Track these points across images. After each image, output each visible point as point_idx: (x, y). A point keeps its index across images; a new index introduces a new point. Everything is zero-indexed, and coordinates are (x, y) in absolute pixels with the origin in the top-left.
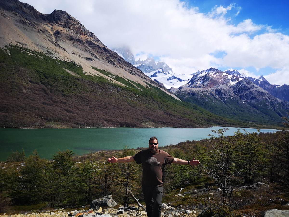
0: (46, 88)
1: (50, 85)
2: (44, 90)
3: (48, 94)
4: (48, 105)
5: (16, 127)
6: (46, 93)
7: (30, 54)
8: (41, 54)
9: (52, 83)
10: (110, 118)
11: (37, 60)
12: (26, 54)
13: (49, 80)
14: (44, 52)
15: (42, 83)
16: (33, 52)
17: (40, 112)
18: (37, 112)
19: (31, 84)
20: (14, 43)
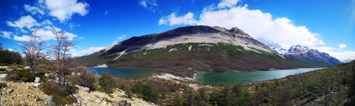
0: (230, 56)
1: (232, 55)
2: (230, 57)
3: (232, 59)
4: (232, 63)
5: (222, 72)
6: (231, 58)
7: (225, 45)
8: (229, 44)
9: (233, 54)
10: (256, 67)
11: (227, 46)
12: (224, 45)
13: (232, 53)
14: (230, 43)
15: (230, 55)
16: (226, 44)
17: (229, 66)
18: (228, 66)
19: (226, 55)
20: (220, 42)
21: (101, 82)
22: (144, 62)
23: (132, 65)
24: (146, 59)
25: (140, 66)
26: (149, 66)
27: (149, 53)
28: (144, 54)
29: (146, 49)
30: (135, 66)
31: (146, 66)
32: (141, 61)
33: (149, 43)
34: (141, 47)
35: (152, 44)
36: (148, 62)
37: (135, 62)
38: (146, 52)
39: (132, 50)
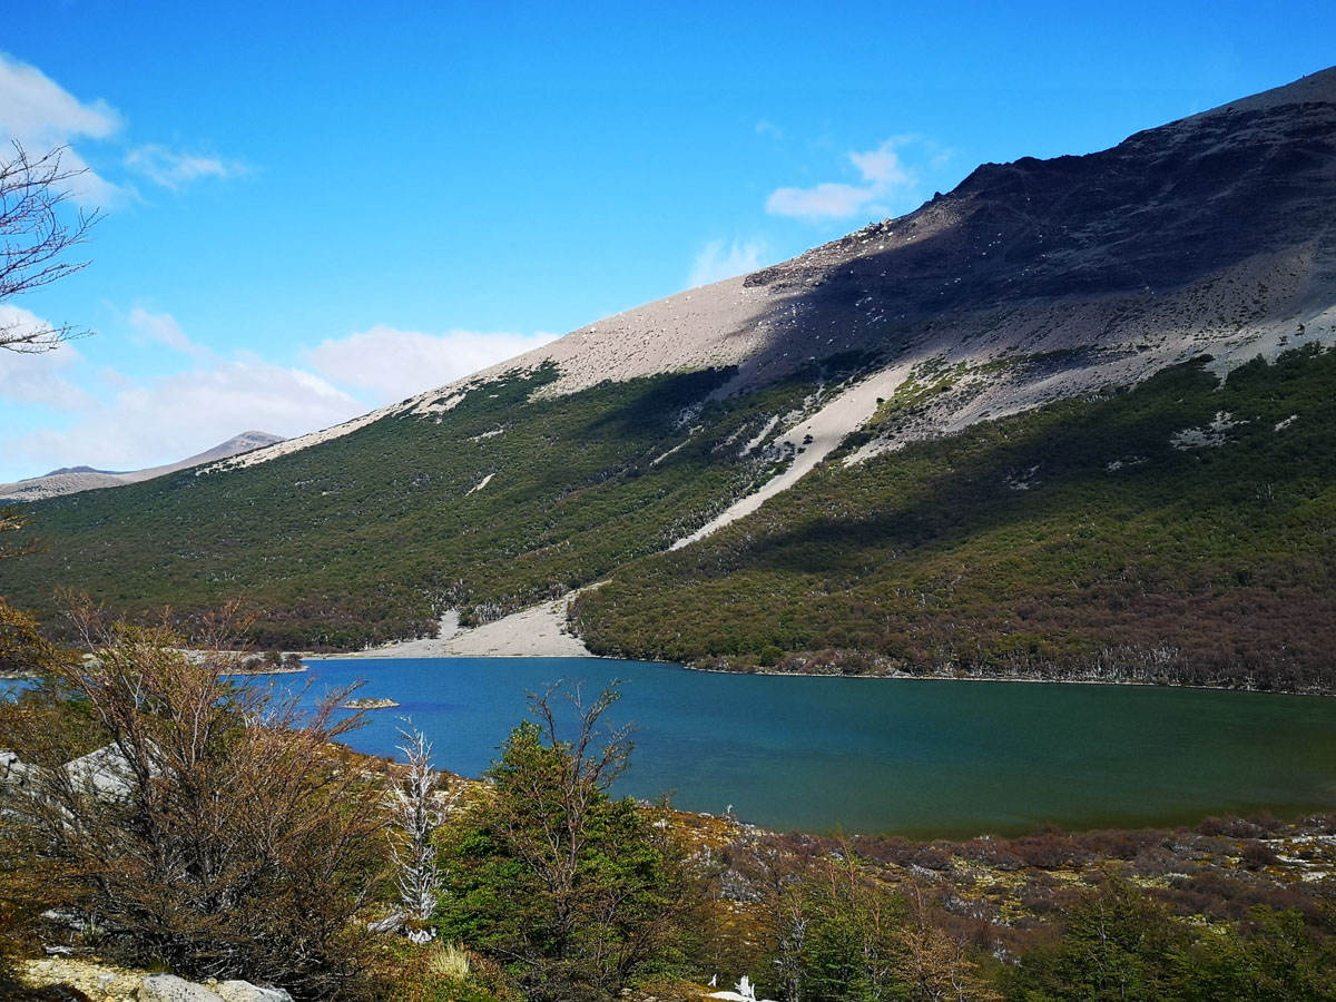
21: (488, 893)
22: (1196, 587)
23: (978, 628)
24: (1231, 532)
25: (1111, 645)
26: (1275, 647)
27: (1280, 426)
28: (1184, 448)
29: (1208, 358)
30: (1033, 649)
31: (1230, 649)
32: (1126, 561)
33: (1277, 237)
34: (1127, 318)
35: (1320, 268)
36: (1265, 576)
37: (1024, 573)
38: (1225, 408)
39: (970, 386)
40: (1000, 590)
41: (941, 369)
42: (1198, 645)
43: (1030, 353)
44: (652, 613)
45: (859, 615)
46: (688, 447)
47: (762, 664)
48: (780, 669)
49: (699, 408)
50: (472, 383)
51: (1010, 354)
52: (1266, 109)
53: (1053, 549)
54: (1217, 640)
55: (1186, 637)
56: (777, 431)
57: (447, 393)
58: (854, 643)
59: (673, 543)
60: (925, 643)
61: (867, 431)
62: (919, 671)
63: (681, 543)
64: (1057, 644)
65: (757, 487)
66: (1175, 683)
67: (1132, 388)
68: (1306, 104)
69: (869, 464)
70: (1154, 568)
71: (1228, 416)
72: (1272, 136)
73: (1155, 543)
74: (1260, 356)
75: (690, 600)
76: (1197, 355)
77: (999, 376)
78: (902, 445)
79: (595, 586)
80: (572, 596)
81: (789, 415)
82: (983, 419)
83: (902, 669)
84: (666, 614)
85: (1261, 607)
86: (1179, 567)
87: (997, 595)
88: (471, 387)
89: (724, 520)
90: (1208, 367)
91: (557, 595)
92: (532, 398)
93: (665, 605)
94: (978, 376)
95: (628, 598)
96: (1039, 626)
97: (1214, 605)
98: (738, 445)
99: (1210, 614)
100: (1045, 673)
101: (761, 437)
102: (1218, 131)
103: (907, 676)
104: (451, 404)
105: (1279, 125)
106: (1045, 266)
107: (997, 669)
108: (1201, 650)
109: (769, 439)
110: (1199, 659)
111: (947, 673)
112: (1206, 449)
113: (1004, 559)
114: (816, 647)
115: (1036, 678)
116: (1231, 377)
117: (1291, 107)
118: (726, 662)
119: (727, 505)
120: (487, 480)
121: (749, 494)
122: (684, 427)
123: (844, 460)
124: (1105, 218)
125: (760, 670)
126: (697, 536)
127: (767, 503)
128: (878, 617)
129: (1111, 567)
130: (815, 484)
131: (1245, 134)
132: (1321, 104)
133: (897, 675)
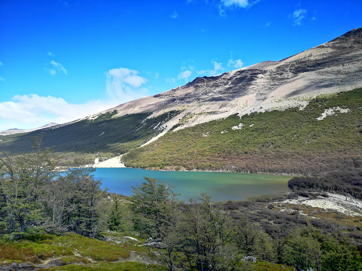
22: (238, 154)
23: (200, 162)
24: (243, 145)
25: (224, 165)
26: (253, 165)
27: (251, 126)
28: (234, 129)
29: (238, 114)
30: (210, 166)
31: (245, 166)
32: (225, 150)
33: (249, 92)
34: (223, 106)
35: (257, 98)
36: (250, 152)
37: (207, 152)
38: (241, 123)
39: (196, 117)
40: (203, 155)
41: (191, 114)
42: (239, 165)
43: (207, 112)
44: (137, 159)
45: (178, 159)
46: (144, 127)
47: (160, 169)
48: (164, 170)
49: (145, 120)
50: (100, 114)
51: (203, 112)
52: (247, 70)
53: (212, 147)
54: (243, 164)
55: (237, 163)
56: (161, 125)
57: (95, 116)
58: (177, 165)
59: (141, 145)
60: (191, 165)
61: (177, 125)
62: (190, 170)
63: (142, 146)
64: (215, 165)
65: (157, 135)
66: (236, 172)
67: (225, 118)
68: (254, 69)
69: (178, 131)
70: (230, 151)
71: (242, 124)
72: (248, 75)
73: (230, 146)
74: (247, 114)
75: (145, 156)
76: (236, 113)
77: (201, 116)
78: (184, 128)
79: (126, 154)
80: (121, 156)
81: (163, 122)
82: (198, 123)
83: (186, 169)
84: (140, 159)
85: (250, 158)
86: (235, 151)
87: (203, 156)
88: (100, 115)
89: (151, 141)
90: (238, 115)
91: (118, 155)
92: (112, 117)
93: (140, 157)
94: (197, 116)
95: (132, 156)
96: (211, 161)
97: (241, 158)
98: (153, 127)
99: (241, 159)
100: (213, 170)
101: (158, 125)
102: (239, 73)
103: (188, 171)
104: (96, 118)
105: (249, 73)
106: (209, 96)
107: (204, 169)
108: (240, 166)
109: (159, 126)
110: (240, 167)
111: (195, 170)
112: (238, 130)
113: (203, 149)
114: (170, 165)
115: (211, 171)
116: (242, 117)
117: (251, 70)
118: (153, 168)
119: (151, 138)
120: (103, 133)
121: (155, 136)
122: (142, 123)
123: (173, 130)
124: (219, 88)
125: (160, 170)
126: (146, 144)
127: (159, 138)
128: (181, 160)
129: (223, 150)
130: (168, 135)
131: (243, 74)
132: (256, 69)
133: (186, 170)
